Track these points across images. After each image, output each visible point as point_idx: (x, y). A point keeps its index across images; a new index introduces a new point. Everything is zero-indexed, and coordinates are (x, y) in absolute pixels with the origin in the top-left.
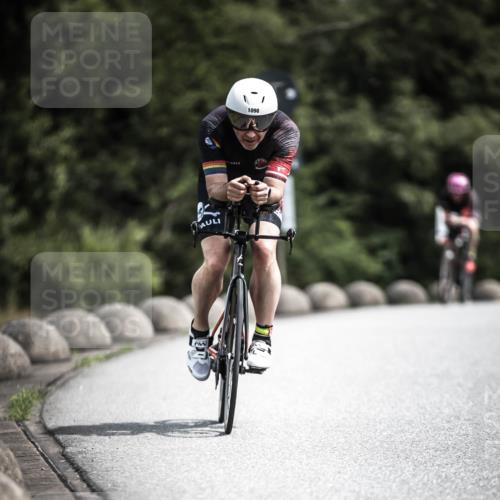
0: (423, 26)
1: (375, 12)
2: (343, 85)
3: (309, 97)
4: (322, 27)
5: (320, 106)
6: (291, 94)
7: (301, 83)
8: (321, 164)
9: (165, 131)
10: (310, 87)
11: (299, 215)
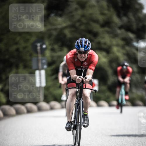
0: (83, 27)
1: (69, 23)
2: (60, 44)
3: (50, 47)
4: (53, 27)
5: (53, 50)
6: (44, 46)
7: (47, 43)
8: (53, 67)
9: (7, 57)
10: (50, 44)
11: (47, 81)
